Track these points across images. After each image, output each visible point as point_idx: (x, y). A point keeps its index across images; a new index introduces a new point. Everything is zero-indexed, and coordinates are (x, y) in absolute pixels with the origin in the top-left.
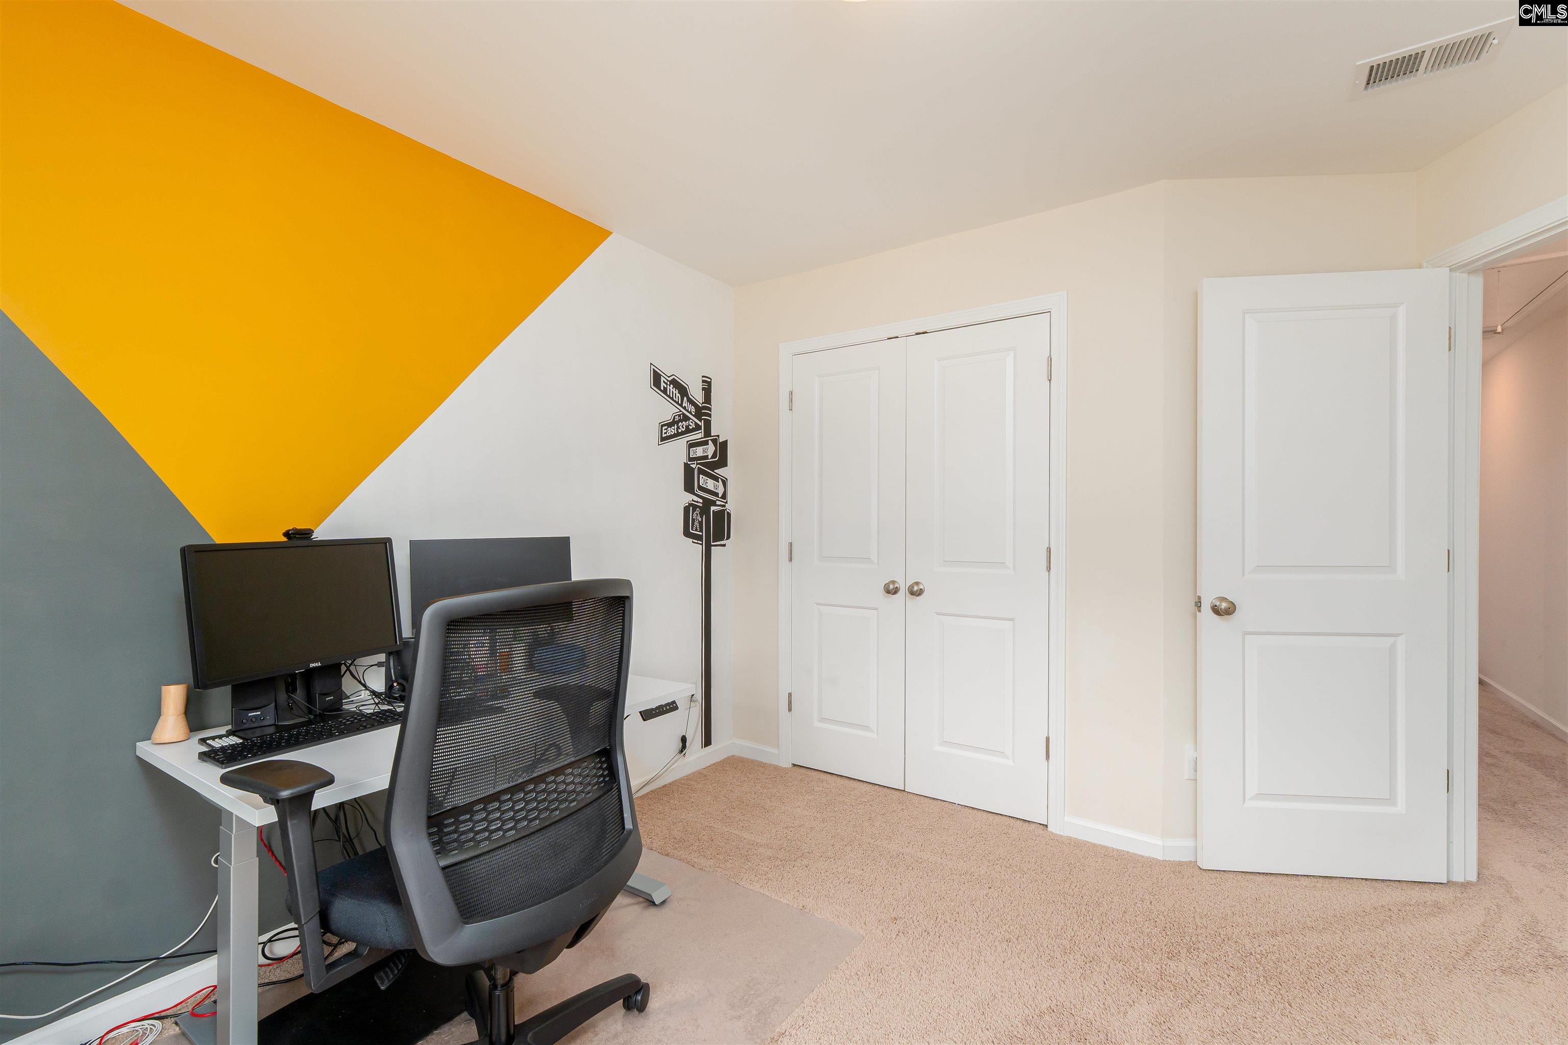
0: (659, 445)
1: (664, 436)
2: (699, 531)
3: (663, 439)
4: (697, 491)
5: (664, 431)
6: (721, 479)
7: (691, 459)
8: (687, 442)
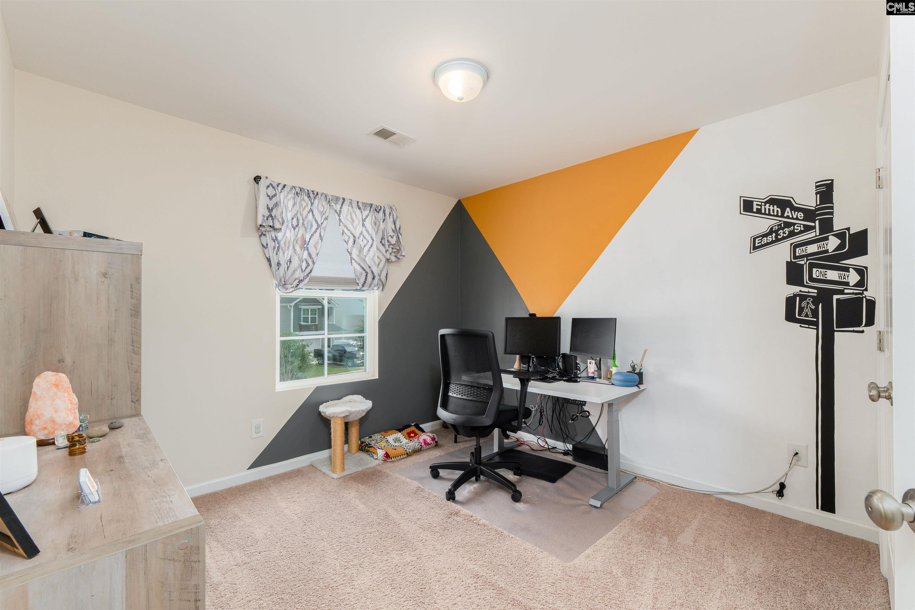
0: (750, 253)
1: (757, 245)
2: (811, 318)
3: (755, 248)
4: (807, 283)
5: (757, 242)
6: (853, 268)
7: (795, 257)
8: (791, 244)
